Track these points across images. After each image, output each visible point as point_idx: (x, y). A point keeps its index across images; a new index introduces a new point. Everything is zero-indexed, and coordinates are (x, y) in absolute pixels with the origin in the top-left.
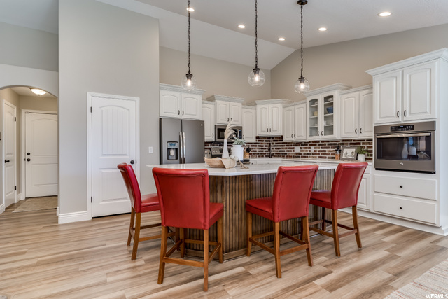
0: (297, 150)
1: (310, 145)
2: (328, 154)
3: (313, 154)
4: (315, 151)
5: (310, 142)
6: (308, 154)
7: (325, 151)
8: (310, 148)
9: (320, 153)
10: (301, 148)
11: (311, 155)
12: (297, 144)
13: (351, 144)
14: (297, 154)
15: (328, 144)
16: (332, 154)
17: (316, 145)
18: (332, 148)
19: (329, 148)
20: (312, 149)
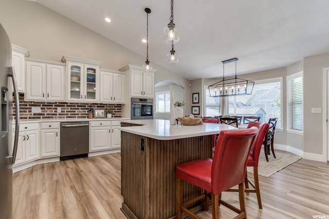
0: (36, 110)
1: (55, 106)
2: (78, 114)
3: (59, 114)
4: (62, 112)
5: (56, 103)
6: (53, 114)
7: (75, 112)
8: (56, 109)
9: (69, 113)
10: (42, 108)
11: (58, 116)
12: (36, 104)
13: (98, 107)
14: (34, 114)
15: (78, 106)
16: (81, 114)
17: (64, 106)
18: (81, 109)
19: (78, 109)
20: (59, 110)
